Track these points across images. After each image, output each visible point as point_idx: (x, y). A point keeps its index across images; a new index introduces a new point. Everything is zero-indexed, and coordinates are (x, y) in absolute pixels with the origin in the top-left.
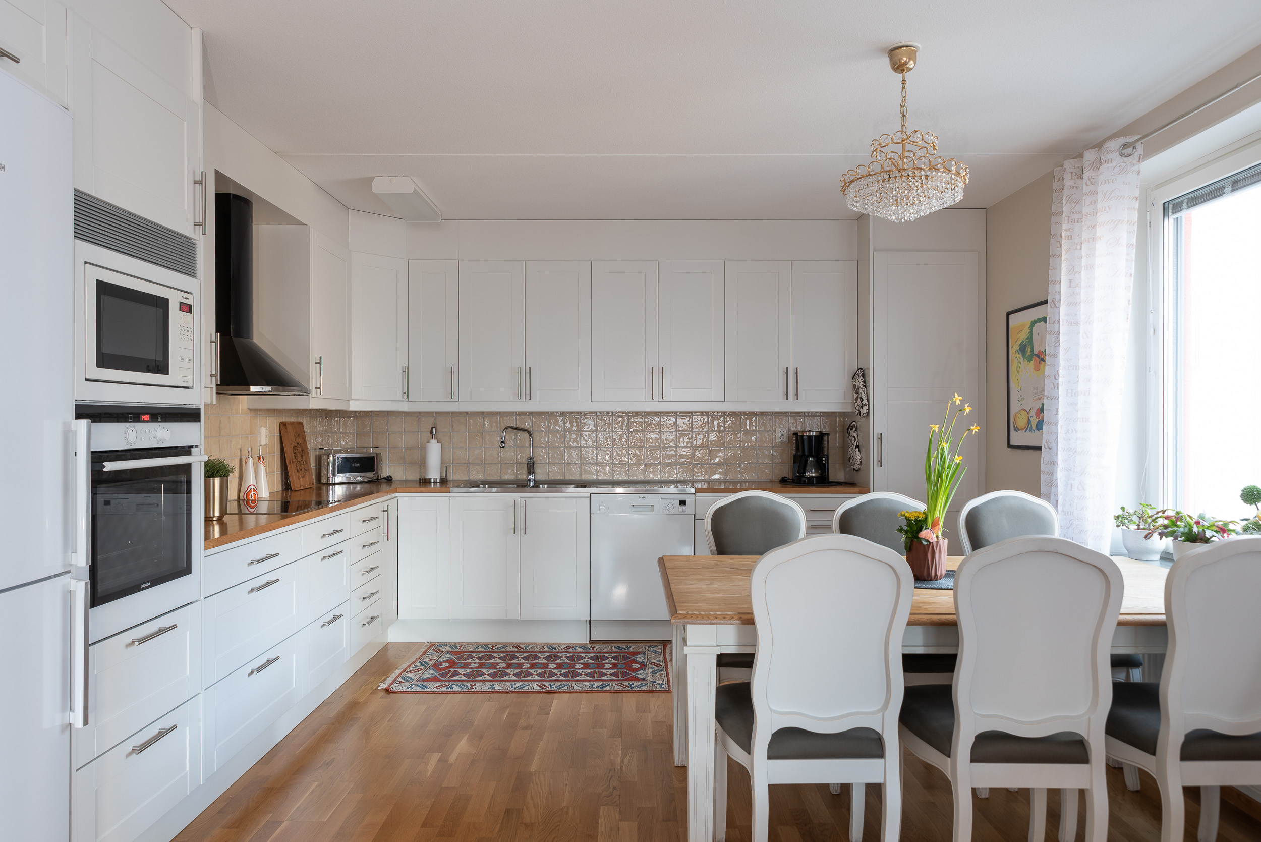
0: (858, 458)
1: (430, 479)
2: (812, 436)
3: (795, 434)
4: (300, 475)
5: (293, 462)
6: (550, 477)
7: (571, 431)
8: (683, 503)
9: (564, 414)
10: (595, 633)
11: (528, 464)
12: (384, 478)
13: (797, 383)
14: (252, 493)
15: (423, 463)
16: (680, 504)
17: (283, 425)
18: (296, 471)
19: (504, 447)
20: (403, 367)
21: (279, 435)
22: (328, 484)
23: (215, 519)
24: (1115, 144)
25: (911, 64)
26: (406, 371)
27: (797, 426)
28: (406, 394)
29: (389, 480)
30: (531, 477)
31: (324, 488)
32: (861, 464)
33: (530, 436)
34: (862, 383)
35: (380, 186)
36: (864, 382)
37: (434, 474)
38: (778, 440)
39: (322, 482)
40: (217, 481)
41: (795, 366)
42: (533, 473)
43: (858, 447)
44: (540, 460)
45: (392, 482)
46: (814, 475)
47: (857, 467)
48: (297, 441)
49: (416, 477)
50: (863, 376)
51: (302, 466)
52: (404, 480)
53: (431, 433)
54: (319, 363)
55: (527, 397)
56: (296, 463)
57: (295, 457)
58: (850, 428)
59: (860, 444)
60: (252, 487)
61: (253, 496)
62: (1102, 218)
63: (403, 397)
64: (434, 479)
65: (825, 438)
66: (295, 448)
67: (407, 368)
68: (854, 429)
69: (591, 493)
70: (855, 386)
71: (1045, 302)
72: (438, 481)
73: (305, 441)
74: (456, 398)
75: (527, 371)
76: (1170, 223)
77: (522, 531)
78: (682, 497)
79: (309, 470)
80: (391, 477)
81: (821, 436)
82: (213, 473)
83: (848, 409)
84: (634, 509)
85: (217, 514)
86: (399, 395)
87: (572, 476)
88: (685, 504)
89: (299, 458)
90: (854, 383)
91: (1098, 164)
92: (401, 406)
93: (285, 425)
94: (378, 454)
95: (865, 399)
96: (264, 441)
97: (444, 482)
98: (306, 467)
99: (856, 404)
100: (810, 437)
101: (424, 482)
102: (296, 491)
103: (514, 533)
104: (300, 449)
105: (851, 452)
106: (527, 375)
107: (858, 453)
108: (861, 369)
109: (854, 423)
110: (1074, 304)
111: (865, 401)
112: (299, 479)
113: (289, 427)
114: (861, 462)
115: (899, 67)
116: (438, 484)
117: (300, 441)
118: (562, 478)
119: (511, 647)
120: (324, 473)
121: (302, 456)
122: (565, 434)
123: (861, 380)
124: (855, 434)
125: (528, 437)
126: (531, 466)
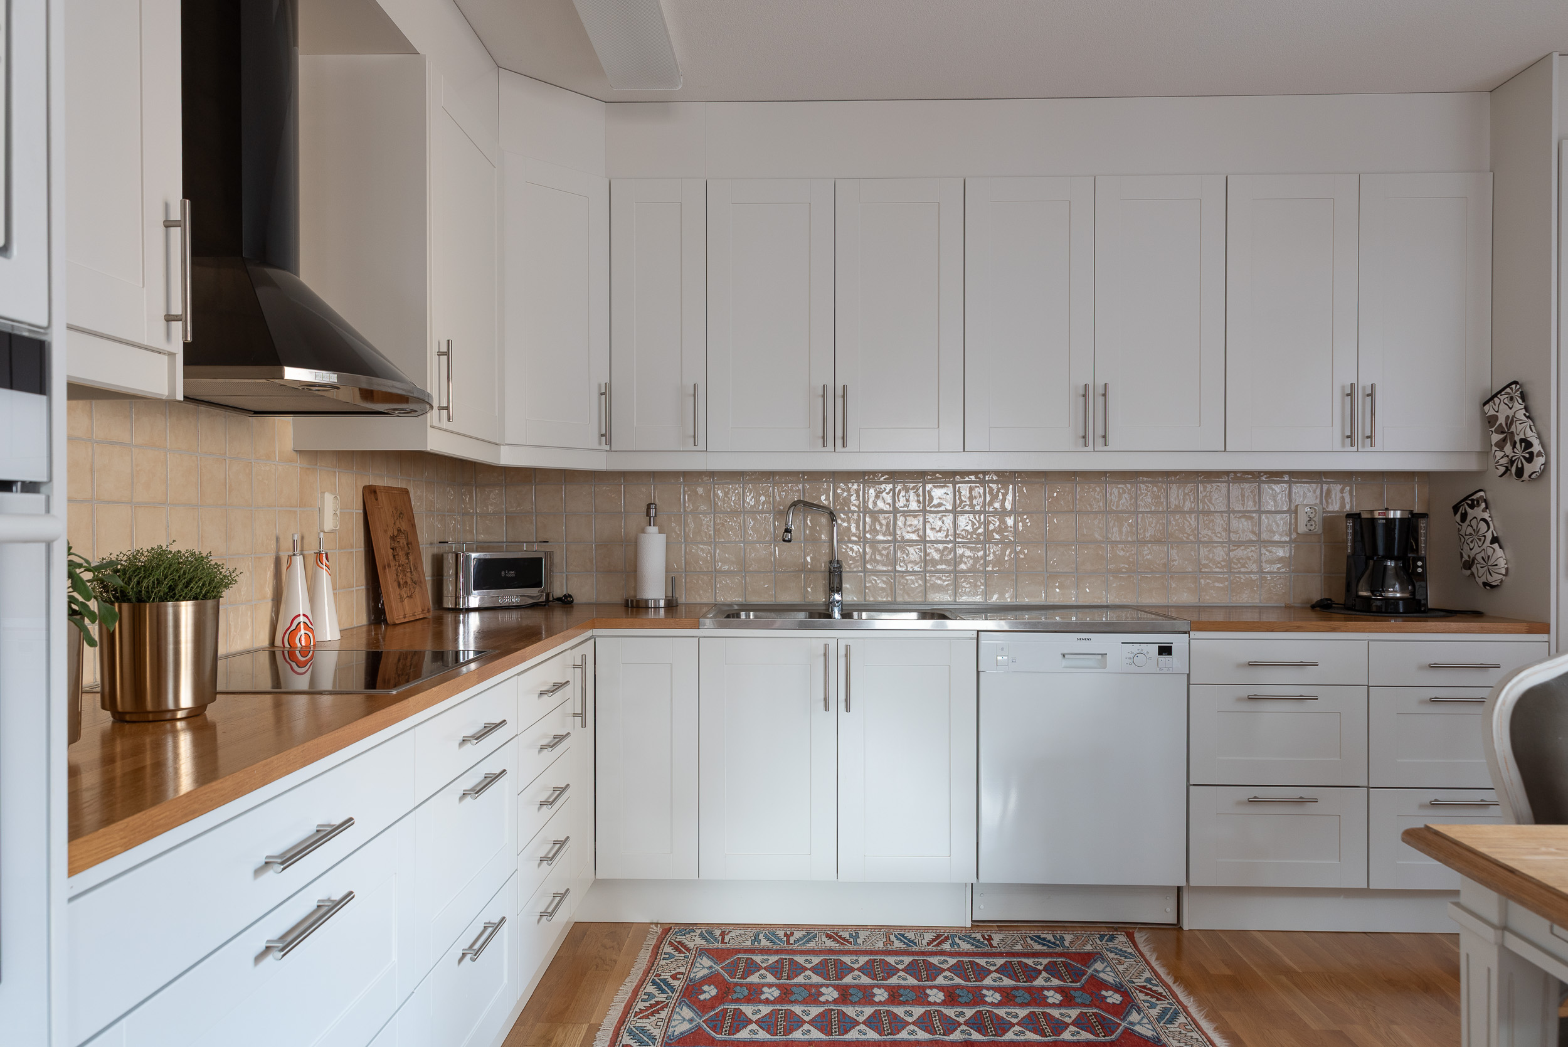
0: (1502, 563)
1: (647, 601)
2: (1394, 519)
3: (1354, 517)
4: (405, 592)
5: (389, 566)
6: (867, 598)
7: (908, 513)
8: (1165, 650)
9: (894, 476)
10: (982, 907)
11: (830, 572)
12: (559, 599)
13: (1372, 414)
14: (303, 632)
15: (632, 570)
16: (1160, 653)
17: (370, 492)
18: (396, 584)
19: (789, 541)
20: (600, 386)
21: (361, 511)
22: (457, 610)
23: (180, 715)
26: (606, 393)
27: (1367, 504)
28: (606, 436)
29: (566, 602)
30: (837, 597)
31: (449, 618)
32: (1506, 575)
33: (833, 520)
34: (1523, 411)
36: (1526, 409)
37: (654, 590)
39: (445, 606)
40: (187, 609)
41: (1365, 381)
42: (839, 590)
43: (1495, 540)
44: (849, 565)
45: (572, 607)
46: (1398, 595)
47: (1494, 579)
48: (398, 525)
49: (617, 597)
50: (1523, 396)
51: (409, 574)
52: (594, 601)
53: (648, 514)
54: (447, 354)
55: (839, 442)
56: (397, 570)
57: (394, 556)
59: (1499, 535)
60: (302, 619)
61: (303, 638)
63: (600, 444)
64: (655, 600)
65: (1422, 524)
66: (393, 538)
67: (608, 386)
68: (1483, 505)
69: (978, 631)
70: (1491, 420)
72: (662, 603)
73: (413, 525)
74: (701, 446)
75: (839, 392)
77: (842, 705)
78: (1164, 639)
79: (421, 582)
80: (570, 596)
81: (1411, 524)
82: (171, 588)
83: (1471, 464)
84: (1064, 663)
85: (186, 700)
86: (592, 439)
87: (908, 595)
88: (1170, 653)
89: (402, 558)
90: (1492, 412)
92: (597, 462)
93: (375, 492)
94: (549, 555)
95: (1536, 442)
96: (329, 523)
97: (673, 607)
98: (415, 576)
99: (1499, 454)
100: (1390, 522)
101: (635, 608)
102: (395, 625)
103: (827, 708)
104: (403, 541)
105: (1476, 550)
106: (839, 401)
107: (1500, 553)
108: (1516, 383)
109: (1482, 493)
111: (1537, 448)
112: (402, 600)
113: (382, 497)
114: (1507, 569)
116: (662, 611)
117: (404, 526)
118: (890, 599)
119: (824, 938)
120: (449, 588)
121: (407, 554)
122: (895, 519)
123: (1518, 406)
124: (1486, 516)
125: (824, 520)
126: (834, 577)
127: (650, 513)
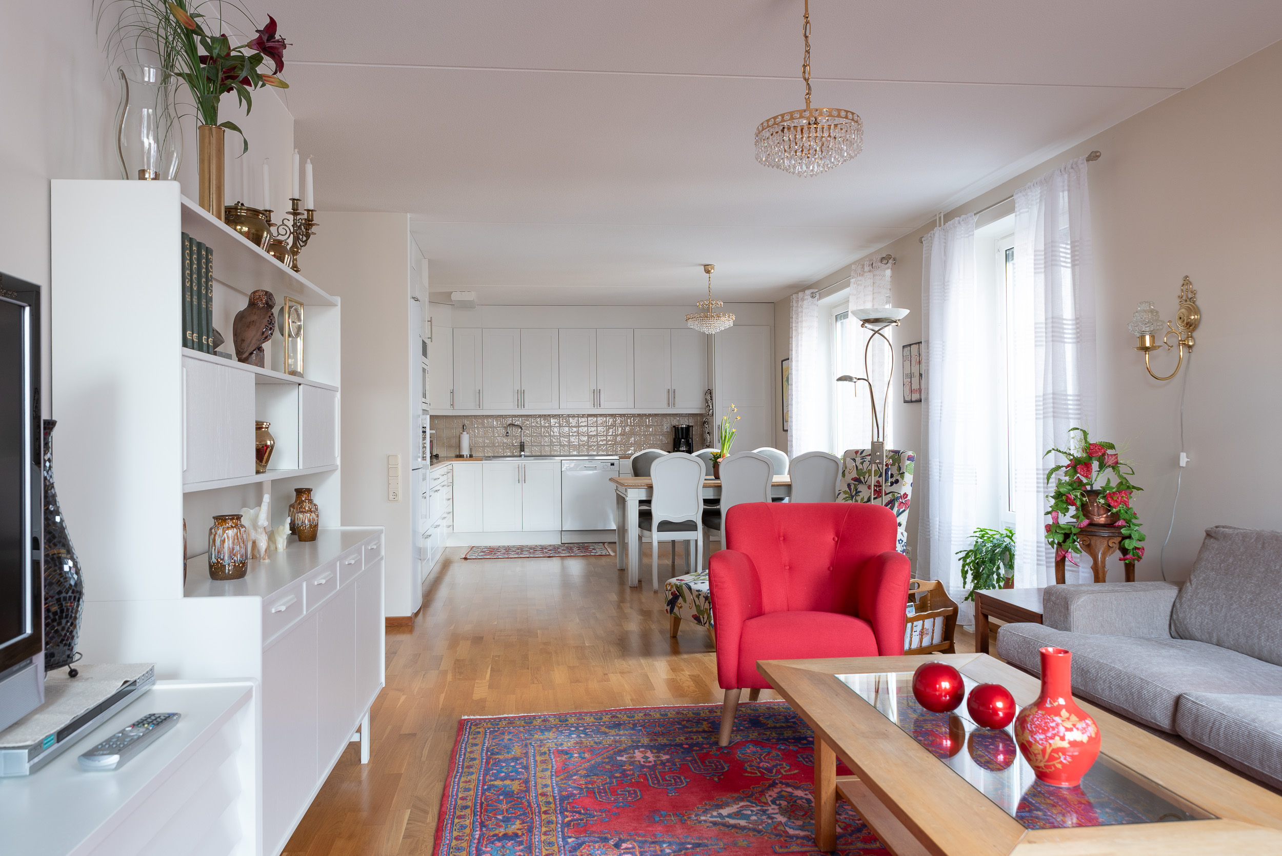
0: (708, 439)
1: (463, 454)
2: (685, 425)
3: (674, 427)
6: (534, 452)
7: (545, 427)
8: (612, 464)
9: (540, 416)
10: (564, 539)
11: (520, 446)
12: (435, 455)
13: (674, 398)
15: (459, 446)
19: (508, 436)
24: (808, 292)
25: (712, 271)
26: (452, 393)
27: (675, 422)
28: (453, 405)
29: (437, 456)
30: (523, 453)
35: (455, 297)
36: (711, 397)
37: (465, 452)
38: (665, 430)
41: (673, 388)
42: (523, 451)
43: (708, 433)
44: (527, 443)
45: (439, 458)
46: (685, 449)
47: (708, 444)
49: (453, 454)
50: (710, 393)
52: (446, 456)
55: (522, 406)
58: (705, 422)
59: (709, 431)
62: (804, 324)
63: (451, 408)
64: (466, 454)
65: (691, 426)
67: (453, 390)
68: (707, 423)
69: (562, 460)
70: (706, 399)
71: (788, 359)
72: (468, 455)
74: (481, 408)
75: (522, 391)
76: (839, 324)
77: (523, 482)
78: (612, 461)
80: (438, 454)
81: (688, 428)
83: (703, 412)
86: (449, 406)
87: (546, 452)
88: (614, 465)
90: (706, 397)
91: (803, 300)
92: (449, 413)
95: (711, 406)
97: (471, 456)
99: (707, 409)
100: (682, 428)
101: (460, 456)
103: (520, 481)
105: (705, 436)
106: (522, 394)
107: (708, 436)
108: (709, 389)
109: (706, 420)
110: (797, 361)
111: (711, 407)
115: (708, 272)
116: (468, 457)
118: (541, 453)
119: (518, 546)
122: (541, 428)
123: (709, 396)
124: (707, 426)
125: (520, 430)
126: (522, 447)
127: (464, 428)
